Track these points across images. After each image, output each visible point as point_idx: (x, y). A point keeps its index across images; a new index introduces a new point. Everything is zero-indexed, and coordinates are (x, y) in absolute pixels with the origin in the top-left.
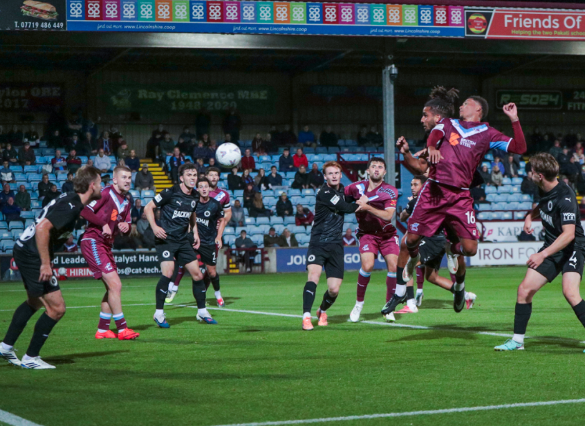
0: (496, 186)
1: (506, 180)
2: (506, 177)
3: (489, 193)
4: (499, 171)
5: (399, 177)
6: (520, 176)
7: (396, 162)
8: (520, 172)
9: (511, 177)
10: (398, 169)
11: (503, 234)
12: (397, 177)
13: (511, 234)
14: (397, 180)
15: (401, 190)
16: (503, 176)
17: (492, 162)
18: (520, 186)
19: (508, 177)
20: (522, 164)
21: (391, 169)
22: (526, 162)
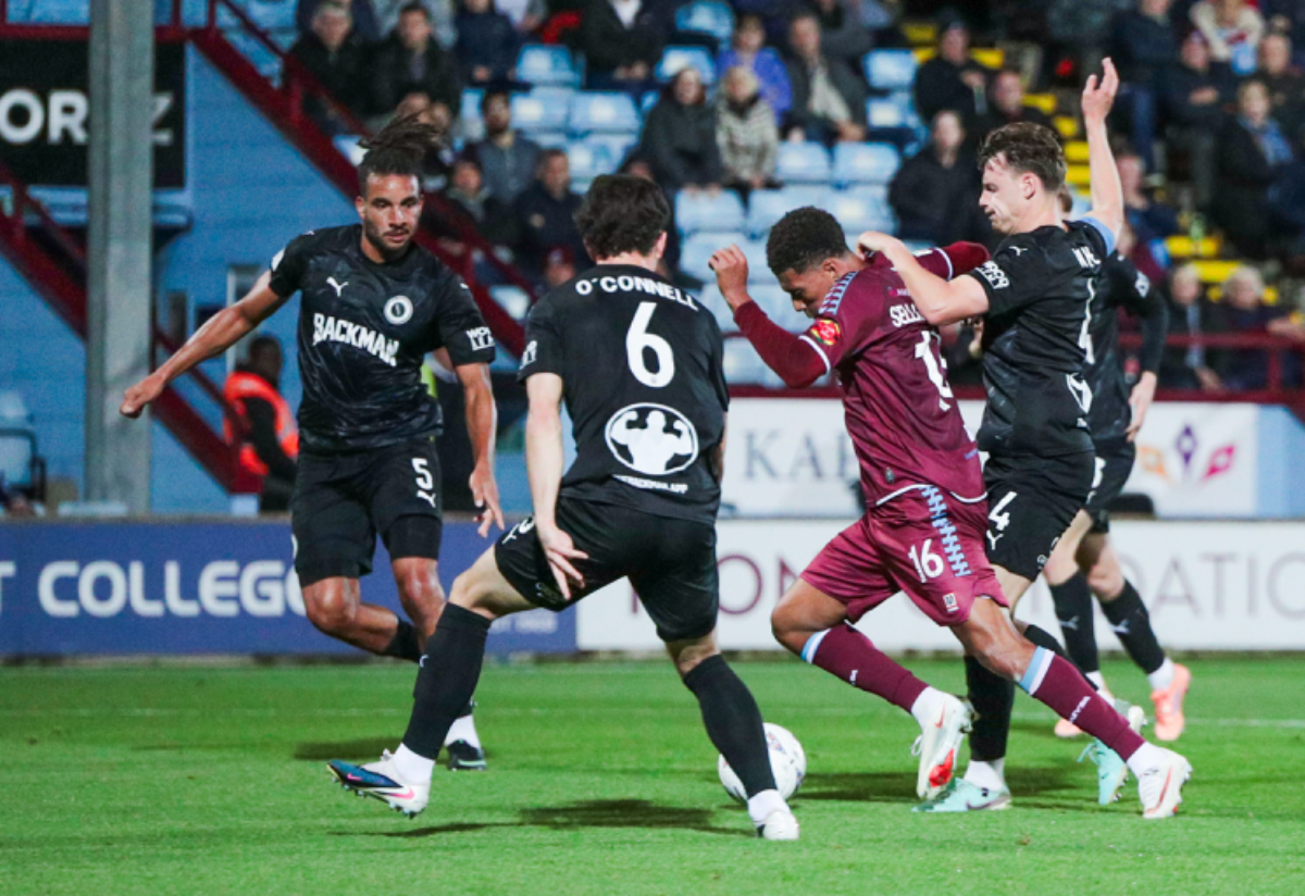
0: (743, 190)
1: (799, 156)
2: (797, 136)
3: (695, 231)
4: (754, 100)
5: (173, 121)
6: (876, 136)
7: (159, 31)
8: (884, 114)
9: (827, 135)
10: (168, 75)
11: (772, 472)
12: (161, 125)
13: (819, 474)
14: (164, 137)
15: (183, 198)
16: (784, 133)
17: (724, 47)
18: (881, 192)
19: (809, 138)
20: (890, 68)
21: (131, 75)
22: (920, 56)
